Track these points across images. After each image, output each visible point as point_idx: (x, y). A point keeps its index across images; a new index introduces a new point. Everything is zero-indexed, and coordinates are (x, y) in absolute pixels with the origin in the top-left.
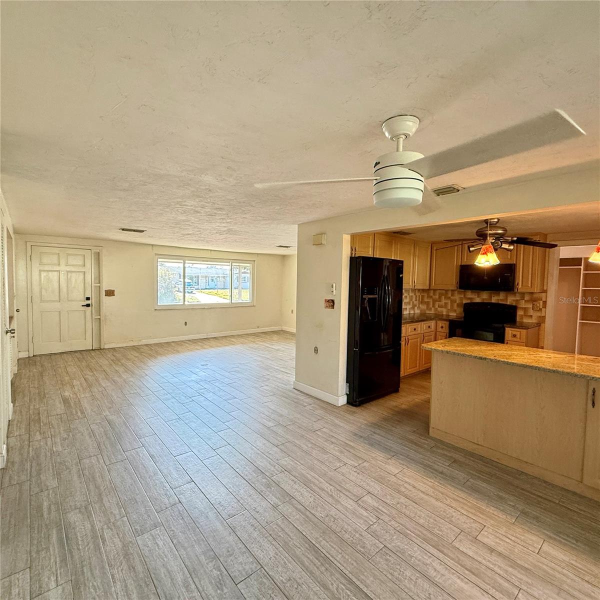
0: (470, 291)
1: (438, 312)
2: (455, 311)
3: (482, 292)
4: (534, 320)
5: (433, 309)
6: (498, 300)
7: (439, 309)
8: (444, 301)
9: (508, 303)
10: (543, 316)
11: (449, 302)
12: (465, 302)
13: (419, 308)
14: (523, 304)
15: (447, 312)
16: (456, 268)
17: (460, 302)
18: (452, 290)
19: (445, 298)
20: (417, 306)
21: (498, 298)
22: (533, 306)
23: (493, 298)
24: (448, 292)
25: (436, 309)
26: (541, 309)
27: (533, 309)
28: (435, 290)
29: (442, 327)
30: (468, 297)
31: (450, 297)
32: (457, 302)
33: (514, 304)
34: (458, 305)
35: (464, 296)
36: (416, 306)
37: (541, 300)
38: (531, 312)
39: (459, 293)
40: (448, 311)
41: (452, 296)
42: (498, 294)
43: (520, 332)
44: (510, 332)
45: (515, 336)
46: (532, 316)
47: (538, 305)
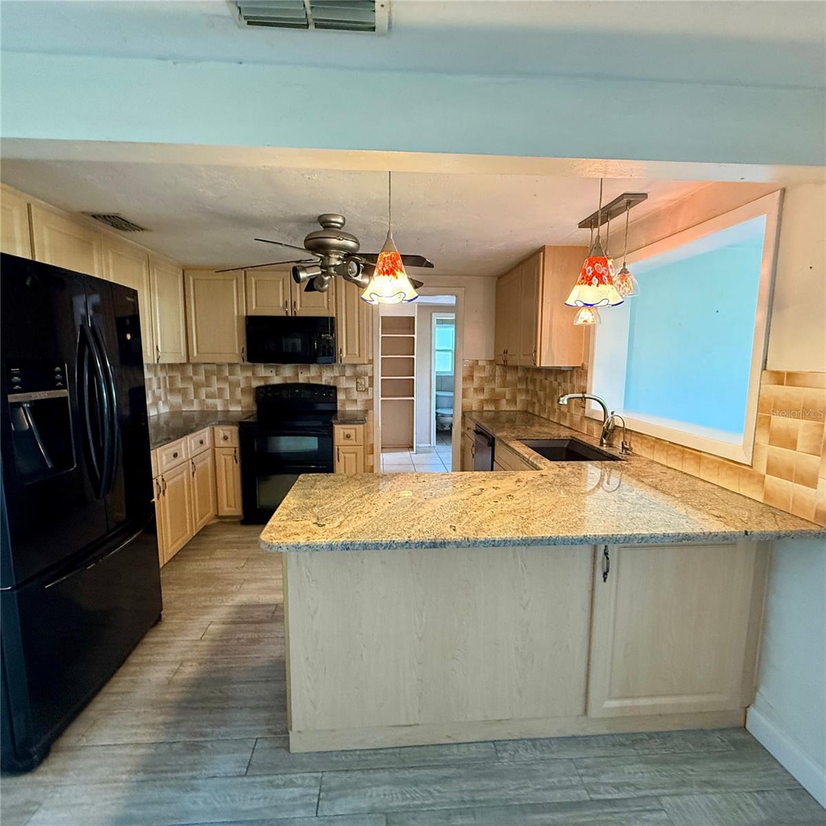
0: (262, 365)
1: (207, 407)
2: (239, 402)
3: (284, 366)
4: (359, 407)
5: (196, 401)
6: (308, 378)
7: (209, 401)
8: (215, 385)
9: (323, 383)
10: (370, 400)
11: (227, 386)
12: (255, 384)
13: (166, 402)
14: (343, 383)
15: (226, 405)
16: (238, 322)
17: (246, 385)
18: (230, 364)
19: (217, 379)
20: (163, 399)
21: (308, 375)
22: (357, 385)
23: (300, 375)
24: (223, 368)
25: (202, 402)
26: (367, 389)
27: (357, 390)
28: (196, 365)
29: (225, 438)
30: (260, 375)
31: (227, 377)
32: (242, 386)
33: (332, 384)
34: (243, 390)
35: (253, 374)
36: (160, 400)
37: (367, 375)
38: (355, 395)
39: (243, 368)
40: (226, 403)
41: (230, 375)
42: (309, 369)
43: (355, 429)
44: (342, 431)
45: (348, 437)
46: (356, 400)
47: (363, 383)
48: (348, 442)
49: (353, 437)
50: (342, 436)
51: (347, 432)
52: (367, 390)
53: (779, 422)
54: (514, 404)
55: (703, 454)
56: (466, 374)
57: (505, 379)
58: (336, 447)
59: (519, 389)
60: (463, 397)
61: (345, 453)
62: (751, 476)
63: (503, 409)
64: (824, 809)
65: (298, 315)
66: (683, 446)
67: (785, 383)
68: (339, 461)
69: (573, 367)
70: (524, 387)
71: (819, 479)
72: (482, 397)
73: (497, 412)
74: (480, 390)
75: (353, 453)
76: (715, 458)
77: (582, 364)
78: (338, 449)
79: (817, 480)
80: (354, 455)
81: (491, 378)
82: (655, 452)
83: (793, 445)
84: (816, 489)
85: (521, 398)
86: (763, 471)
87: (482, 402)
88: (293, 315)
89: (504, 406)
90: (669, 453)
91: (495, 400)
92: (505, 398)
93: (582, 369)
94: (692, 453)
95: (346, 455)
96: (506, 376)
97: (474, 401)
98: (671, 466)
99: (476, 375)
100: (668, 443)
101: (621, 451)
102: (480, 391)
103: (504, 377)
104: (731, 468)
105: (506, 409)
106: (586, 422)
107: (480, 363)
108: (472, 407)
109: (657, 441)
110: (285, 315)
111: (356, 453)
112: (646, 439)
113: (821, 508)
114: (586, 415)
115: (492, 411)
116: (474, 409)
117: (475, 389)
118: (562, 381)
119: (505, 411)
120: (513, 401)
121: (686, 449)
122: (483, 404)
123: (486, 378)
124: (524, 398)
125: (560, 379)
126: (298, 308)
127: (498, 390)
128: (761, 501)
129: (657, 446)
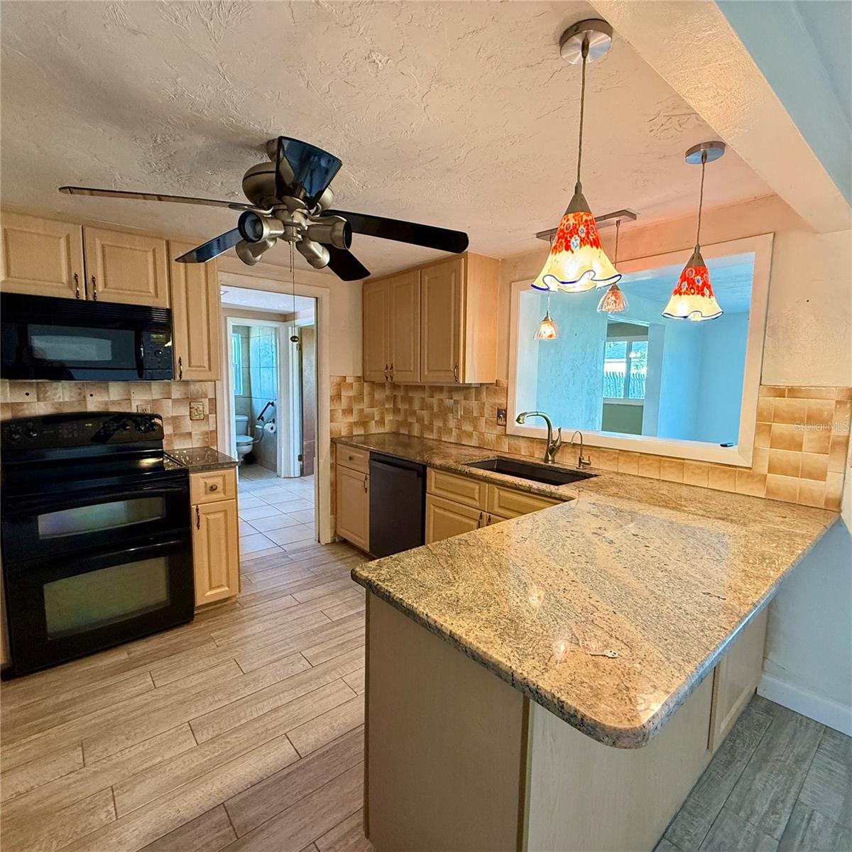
0: (7, 382)
3: (55, 384)
4: (195, 443)
6: (106, 403)
9: (134, 410)
10: (212, 432)
14: (168, 410)
21: (106, 399)
22: (190, 412)
23: (89, 398)
26: (207, 416)
27: (191, 419)
37: (206, 397)
38: (188, 425)
42: (107, 389)
43: (224, 476)
44: (202, 481)
45: (213, 489)
46: (190, 433)
47: (201, 408)
48: (214, 496)
49: (220, 488)
50: (202, 489)
51: (210, 482)
52: (206, 418)
53: (779, 428)
54: (382, 425)
55: (686, 461)
56: (334, 393)
57: (374, 397)
58: (194, 507)
59: (387, 409)
60: (331, 421)
61: (209, 514)
62: (750, 476)
63: (373, 432)
64: (850, 737)
65: (100, 299)
66: (659, 456)
67: (786, 396)
68: (198, 527)
69: (481, 384)
70: (392, 406)
71: (828, 473)
72: (351, 419)
73: (366, 436)
74: (349, 411)
75: (221, 511)
76: (704, 464)
77: (497, 381)
78: (197, 510)
79: (826, 474)
80: (221, 515)
81: (359, 398)
82: (620, 465)
83: (799, 446)
84: (825, 481)
85: (389, 418)
86: (766, 471)
87: (351, 425)
88: (91, 298)
89: (374, 429)
90: (640, 463)
91: (363, 423)
92: (374, 419)
93: (497, 386)
94: (672, 462)
95: (211, 517)
96: (374, 395)
97: (342, 425)
98: (644, 476)
99: (344, 394)
100: (639, 454)
101: (578, 466)
102: (348, 413)
103: (372, 395)
104: (725, 472)
105: (376, 432)
106: (506, 440)
107: (349, 380)
108: (340, 431)
109: (621, 452)
110: (73, 296)
111: (225, 511)
112: (604, 452)
113: (830, 496)
114: (507, 433)
115: (361, 435)
116: (343, 434)
117: (343, 410)
118: (462, 398)
119: (374, 434)
120: (381, 422)
121: (664, 459)
122: (352, 427)
123: (355, 397)
124: (391, 418)
125: (456, 396)
126: (100, 287)
127: (367, 411)
128: (764, 497)
129: (621, 459)
